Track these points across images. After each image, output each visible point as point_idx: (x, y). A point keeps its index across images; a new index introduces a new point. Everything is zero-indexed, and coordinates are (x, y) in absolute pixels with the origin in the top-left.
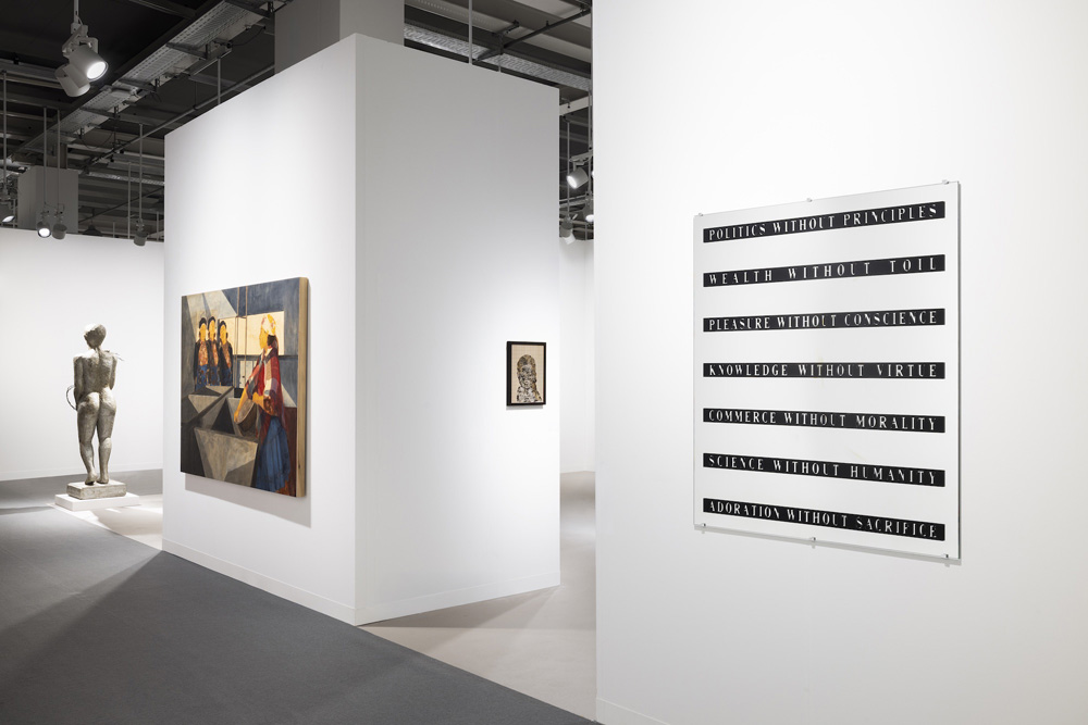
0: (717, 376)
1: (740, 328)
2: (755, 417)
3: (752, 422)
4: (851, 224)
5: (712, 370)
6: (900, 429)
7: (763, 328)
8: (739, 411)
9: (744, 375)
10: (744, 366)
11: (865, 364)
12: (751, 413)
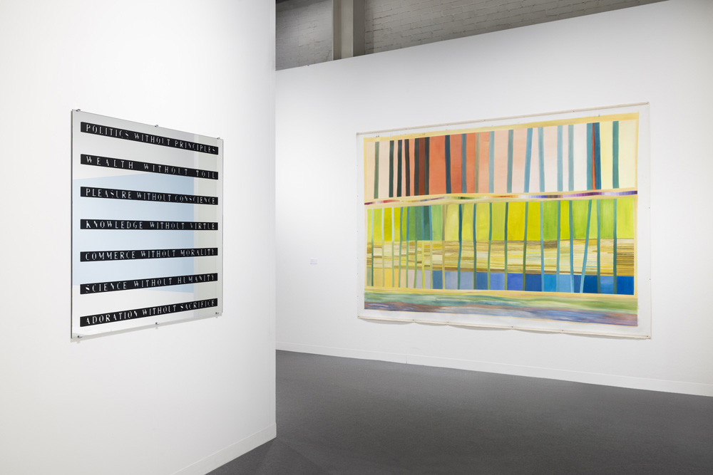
0: (92, 228)
1: (110, 197)
2: (122, 256)
3: (119, 259)
4: (178, 146)
5: (88, 224)
6: (200, 255)
7: (127, 198)
8: (109, 252)
9: (113, 228)
10: (113, 222)
11: (185, 223)
12: (119, 253)
